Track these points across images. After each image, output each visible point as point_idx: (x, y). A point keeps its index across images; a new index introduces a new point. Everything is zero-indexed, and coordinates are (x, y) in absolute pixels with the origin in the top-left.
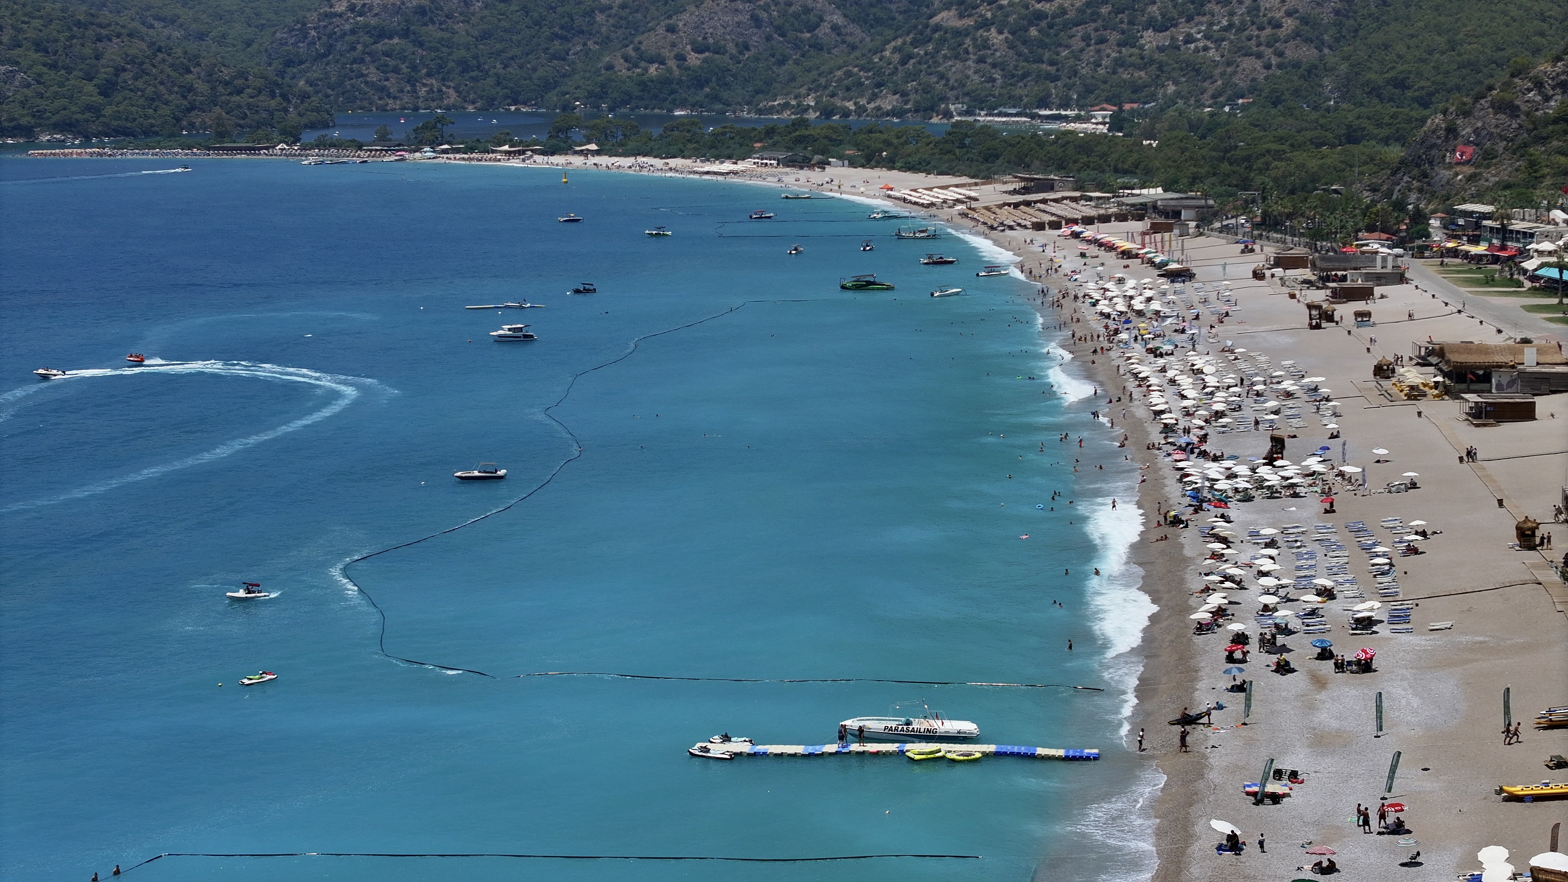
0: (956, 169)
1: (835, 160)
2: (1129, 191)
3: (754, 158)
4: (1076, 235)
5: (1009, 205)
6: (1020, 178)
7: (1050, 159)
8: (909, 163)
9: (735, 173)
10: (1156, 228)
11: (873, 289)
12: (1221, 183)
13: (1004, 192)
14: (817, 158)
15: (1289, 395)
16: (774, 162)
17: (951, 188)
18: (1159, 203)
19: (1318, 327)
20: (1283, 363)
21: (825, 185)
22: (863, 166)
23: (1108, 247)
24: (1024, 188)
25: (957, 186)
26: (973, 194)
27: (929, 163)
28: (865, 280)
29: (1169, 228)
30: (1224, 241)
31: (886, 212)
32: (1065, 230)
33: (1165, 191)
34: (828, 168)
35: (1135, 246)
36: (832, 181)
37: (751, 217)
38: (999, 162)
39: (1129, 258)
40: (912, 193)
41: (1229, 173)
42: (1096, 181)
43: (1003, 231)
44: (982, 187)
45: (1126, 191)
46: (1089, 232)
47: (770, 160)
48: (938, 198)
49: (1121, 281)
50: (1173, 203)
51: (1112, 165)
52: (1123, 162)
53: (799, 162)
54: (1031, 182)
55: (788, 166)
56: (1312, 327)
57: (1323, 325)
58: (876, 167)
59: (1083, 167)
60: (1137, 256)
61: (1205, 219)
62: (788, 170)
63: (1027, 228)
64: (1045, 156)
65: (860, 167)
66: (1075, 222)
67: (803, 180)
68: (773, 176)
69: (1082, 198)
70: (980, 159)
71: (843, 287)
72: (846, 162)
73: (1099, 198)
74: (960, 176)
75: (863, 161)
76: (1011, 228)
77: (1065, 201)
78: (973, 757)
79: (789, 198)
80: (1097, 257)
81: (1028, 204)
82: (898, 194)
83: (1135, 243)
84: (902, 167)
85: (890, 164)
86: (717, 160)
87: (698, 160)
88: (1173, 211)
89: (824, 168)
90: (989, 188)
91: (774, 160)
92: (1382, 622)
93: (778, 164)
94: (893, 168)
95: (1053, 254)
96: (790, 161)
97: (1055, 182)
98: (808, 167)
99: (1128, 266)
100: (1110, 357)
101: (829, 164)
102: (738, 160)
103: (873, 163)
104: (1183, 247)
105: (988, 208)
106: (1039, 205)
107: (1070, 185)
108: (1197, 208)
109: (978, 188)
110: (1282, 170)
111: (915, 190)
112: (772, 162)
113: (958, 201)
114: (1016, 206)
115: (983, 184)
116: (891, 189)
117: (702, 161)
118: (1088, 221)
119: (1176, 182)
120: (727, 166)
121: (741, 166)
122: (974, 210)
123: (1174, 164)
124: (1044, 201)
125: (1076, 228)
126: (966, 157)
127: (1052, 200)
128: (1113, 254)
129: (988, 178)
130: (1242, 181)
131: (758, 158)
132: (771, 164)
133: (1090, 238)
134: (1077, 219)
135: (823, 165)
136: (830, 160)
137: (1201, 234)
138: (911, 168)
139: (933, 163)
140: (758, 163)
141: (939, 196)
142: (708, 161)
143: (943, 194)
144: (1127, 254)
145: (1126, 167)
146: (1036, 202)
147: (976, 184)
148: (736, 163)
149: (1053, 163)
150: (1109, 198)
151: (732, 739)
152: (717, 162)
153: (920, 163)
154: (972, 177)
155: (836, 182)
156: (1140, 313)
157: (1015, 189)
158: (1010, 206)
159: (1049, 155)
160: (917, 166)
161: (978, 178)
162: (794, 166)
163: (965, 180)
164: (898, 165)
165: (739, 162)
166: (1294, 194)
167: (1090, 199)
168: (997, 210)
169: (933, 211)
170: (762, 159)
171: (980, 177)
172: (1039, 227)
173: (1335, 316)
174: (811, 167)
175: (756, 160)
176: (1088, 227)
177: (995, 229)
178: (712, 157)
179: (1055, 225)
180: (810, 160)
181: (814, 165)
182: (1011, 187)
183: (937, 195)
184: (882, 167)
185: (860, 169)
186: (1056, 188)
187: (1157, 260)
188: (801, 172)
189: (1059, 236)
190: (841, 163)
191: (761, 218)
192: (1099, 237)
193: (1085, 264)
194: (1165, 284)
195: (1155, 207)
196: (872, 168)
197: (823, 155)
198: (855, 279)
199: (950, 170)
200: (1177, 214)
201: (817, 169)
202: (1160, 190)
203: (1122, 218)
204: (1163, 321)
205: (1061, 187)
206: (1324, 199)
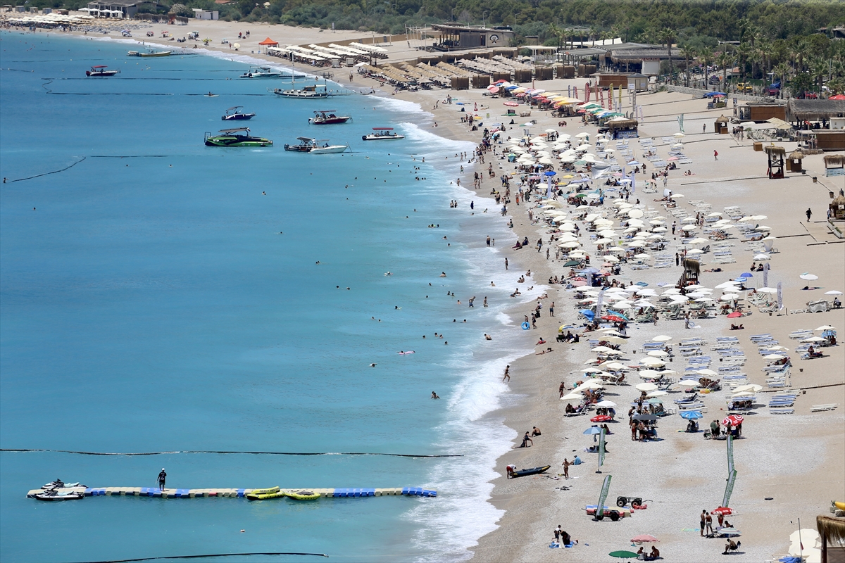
0: (360, 21)
1: (201, 10)
2: (579, 43)
3: (92, 8)
4: (505, 93)
5: (425, 61)
6: (442, 29)
7: (484, 9)
8: (299, 14)
9: (65, 25)
10: (605, 83)
11: (246, 145)
12: (699, 32)
13: (420, 48)
14: (177, 8)
15: (723, 235)
16: (120, 13)
17: (353, 43)
18: (614, 53)
19: (779, 175)
20: (726, 208)
21: (188, 42)
22: (237, 19)
23: (544, 104)
24: (446, 43)
25: (360, 41)
26: (380, 50)
27: (325, 15)
28: (236, 134)
29: (622, 83)
30: (690, 96)
31: (265, 69)
32: (493, 88)
33: (625, 40)
34: (191, 22)
35: (575, 100)
36: (197, 36)
37: (88, 74)
38: (416, 15)
39: (569, 115)
40: (301, 49)
41: (710, 20)
42: (540, 33)
43: (416, 89)
44: (392, 43)
45: (575, 43)
46: (522, 89)
47: (113, 10)
48: (335, 54)
49: (552, 137)
50: (631, 54)
51: (565, 17)
52: (579, 12)
53: (152, 13)
54: (456, 34)
55: (138, 18)
56: (772, 176)
57: (785, 174)
58: (255, 21)
59: (526, 19)
60: (578, 114)
61: (671, 72)
62: (138, 22)
63: (446, 87)
64: (478, 5)
65: (234, 20)
66: (507, 78)
67: (158, 34)
68: (117, 29)
69: (519, 53)
70: (394, 12)
71: (209, 144)
72: (216, 14)
73: (543, 52)
74: (365, 31)
75: (238, 12)
76: (425, 87)
77: (497, 57)
78: (313, 496)
79: (141, 56)
80: (529, 115)
81: (450, 60)
82: (283, 51)
83: (577, 98)
84: (290, 20)
85: (275, 16)
86: (41, 9)
87: (14, 9)
88: (630, 63)
89: (187, 21)
90: (403, 43)
91: (118, 9)
92: (764, 406)
93: (124, 15)
94: (279, 22)
95: (474, 113)
96: (139, 11)
97: (486, 34)
98: (164, 18)
99: (565, 124)
100: (525, 207)
101: (192, 16)
102: (69, 10)
103: (252, 15)
104: (634, 105)
105: (398, 66)
106: (463, 61)
107: (507, 39)
108: (661, 59)
109: (388, 44)
110: (779, 14)
111: (306, 46)
112: (116, 11)
113: (359, 58)
114: (434, 62)
115: (394, 39)
116: (275, 45)
117: (18, 10)
118: (524, 77)
119: (641, 31)
120: (54, 17)
121: (72, 17)
122: (381, 67)
123: (644, 13)
124: (472, 57)
125: (506, 85)
126: (375, 8)
127: (481, 56)
128: (549, 112)
129: (401, 33)
130: (727, 29)
131: (97, 7)
132: (114, 15)
133: (523, 95)
134: (509, 75)
135: (185, 16)
136: (194, 10)
137: (662, 89)
138: (300, 21)
139: (330, 15)
140: (96, 13)
141: (337, 52)
142: (28, 10)
143: (342, 50)
144: (564, 111)
145: (582, 18)
146: (459, 58)
147: (385, 40)
148: (67, 13)
149: (488, 14)
150: (553, 52)
151: (65, 485)
152: (40, 12)
153: (314, 15)
154: (381, 32)
155: (202, 38)
156: (568, 167)
157: (435, 44)
158: (427, 63)
159: (482, 4)
160: (310, 19)
161: (388, 33)
162: (146, 18)
163: (370, 34)
164: (285, 17)
165: (70, 12)
166: (784, 37)
167: (530, 53)
168: (410, 68)
169: (327, 70)
170: (102, 8)
171: (392, 30)
172: (461, 84)
173: (802, 165)
174: (170, 19)
175: (94, 10)
176: (520, 84)
177: (404, 88)
178: (33, 5)
179: (481, 83)
180: (168, 10)
181: (172, 17)
182: (430, 42)
183: (333, 51)
184: (263, 21)
185: (234, 23)
186: (488, 42)
187: (600, 114)
188: (156, 25)
189: (485, 94)
190: (208, 14)
191: (102, 75)
192: (533, 93)
193: (512, 123)
194: (606, 139)
195: (608, 60)
196: (250, 22)
197: (185, 4)
198: (224, 133)
199: (353, 22)
200: (636, 67)
201: (176, 22)
202: (618, 41)
203: (567, 73)
204: (594, 173)
205: (494, 41)
206: (820, 42)
